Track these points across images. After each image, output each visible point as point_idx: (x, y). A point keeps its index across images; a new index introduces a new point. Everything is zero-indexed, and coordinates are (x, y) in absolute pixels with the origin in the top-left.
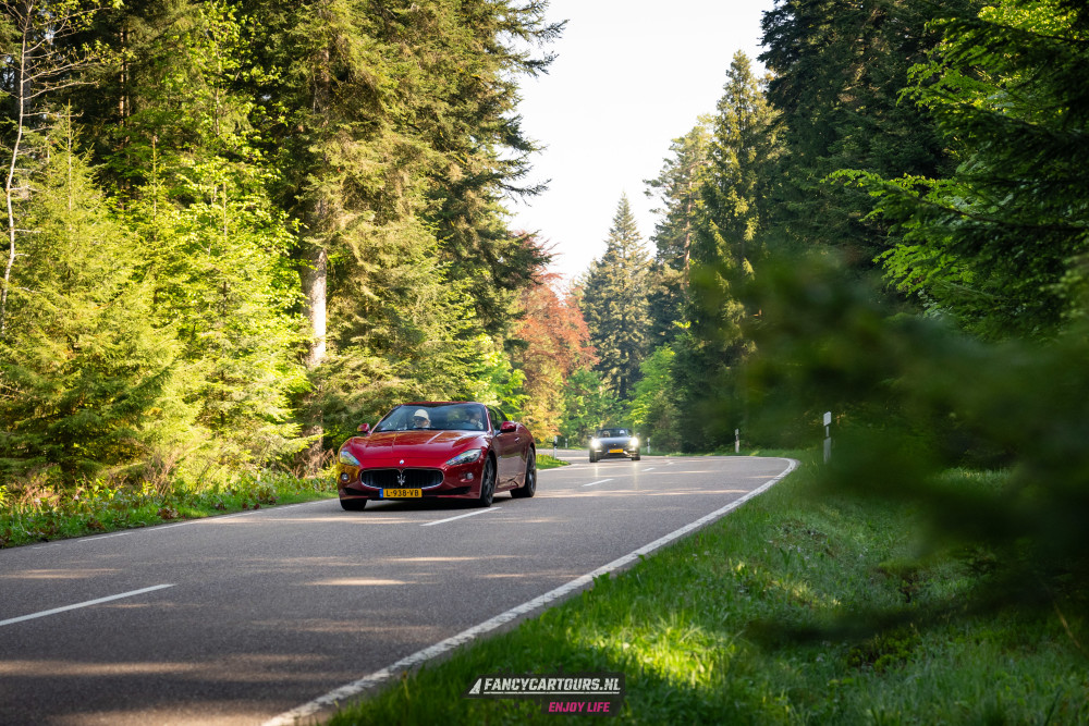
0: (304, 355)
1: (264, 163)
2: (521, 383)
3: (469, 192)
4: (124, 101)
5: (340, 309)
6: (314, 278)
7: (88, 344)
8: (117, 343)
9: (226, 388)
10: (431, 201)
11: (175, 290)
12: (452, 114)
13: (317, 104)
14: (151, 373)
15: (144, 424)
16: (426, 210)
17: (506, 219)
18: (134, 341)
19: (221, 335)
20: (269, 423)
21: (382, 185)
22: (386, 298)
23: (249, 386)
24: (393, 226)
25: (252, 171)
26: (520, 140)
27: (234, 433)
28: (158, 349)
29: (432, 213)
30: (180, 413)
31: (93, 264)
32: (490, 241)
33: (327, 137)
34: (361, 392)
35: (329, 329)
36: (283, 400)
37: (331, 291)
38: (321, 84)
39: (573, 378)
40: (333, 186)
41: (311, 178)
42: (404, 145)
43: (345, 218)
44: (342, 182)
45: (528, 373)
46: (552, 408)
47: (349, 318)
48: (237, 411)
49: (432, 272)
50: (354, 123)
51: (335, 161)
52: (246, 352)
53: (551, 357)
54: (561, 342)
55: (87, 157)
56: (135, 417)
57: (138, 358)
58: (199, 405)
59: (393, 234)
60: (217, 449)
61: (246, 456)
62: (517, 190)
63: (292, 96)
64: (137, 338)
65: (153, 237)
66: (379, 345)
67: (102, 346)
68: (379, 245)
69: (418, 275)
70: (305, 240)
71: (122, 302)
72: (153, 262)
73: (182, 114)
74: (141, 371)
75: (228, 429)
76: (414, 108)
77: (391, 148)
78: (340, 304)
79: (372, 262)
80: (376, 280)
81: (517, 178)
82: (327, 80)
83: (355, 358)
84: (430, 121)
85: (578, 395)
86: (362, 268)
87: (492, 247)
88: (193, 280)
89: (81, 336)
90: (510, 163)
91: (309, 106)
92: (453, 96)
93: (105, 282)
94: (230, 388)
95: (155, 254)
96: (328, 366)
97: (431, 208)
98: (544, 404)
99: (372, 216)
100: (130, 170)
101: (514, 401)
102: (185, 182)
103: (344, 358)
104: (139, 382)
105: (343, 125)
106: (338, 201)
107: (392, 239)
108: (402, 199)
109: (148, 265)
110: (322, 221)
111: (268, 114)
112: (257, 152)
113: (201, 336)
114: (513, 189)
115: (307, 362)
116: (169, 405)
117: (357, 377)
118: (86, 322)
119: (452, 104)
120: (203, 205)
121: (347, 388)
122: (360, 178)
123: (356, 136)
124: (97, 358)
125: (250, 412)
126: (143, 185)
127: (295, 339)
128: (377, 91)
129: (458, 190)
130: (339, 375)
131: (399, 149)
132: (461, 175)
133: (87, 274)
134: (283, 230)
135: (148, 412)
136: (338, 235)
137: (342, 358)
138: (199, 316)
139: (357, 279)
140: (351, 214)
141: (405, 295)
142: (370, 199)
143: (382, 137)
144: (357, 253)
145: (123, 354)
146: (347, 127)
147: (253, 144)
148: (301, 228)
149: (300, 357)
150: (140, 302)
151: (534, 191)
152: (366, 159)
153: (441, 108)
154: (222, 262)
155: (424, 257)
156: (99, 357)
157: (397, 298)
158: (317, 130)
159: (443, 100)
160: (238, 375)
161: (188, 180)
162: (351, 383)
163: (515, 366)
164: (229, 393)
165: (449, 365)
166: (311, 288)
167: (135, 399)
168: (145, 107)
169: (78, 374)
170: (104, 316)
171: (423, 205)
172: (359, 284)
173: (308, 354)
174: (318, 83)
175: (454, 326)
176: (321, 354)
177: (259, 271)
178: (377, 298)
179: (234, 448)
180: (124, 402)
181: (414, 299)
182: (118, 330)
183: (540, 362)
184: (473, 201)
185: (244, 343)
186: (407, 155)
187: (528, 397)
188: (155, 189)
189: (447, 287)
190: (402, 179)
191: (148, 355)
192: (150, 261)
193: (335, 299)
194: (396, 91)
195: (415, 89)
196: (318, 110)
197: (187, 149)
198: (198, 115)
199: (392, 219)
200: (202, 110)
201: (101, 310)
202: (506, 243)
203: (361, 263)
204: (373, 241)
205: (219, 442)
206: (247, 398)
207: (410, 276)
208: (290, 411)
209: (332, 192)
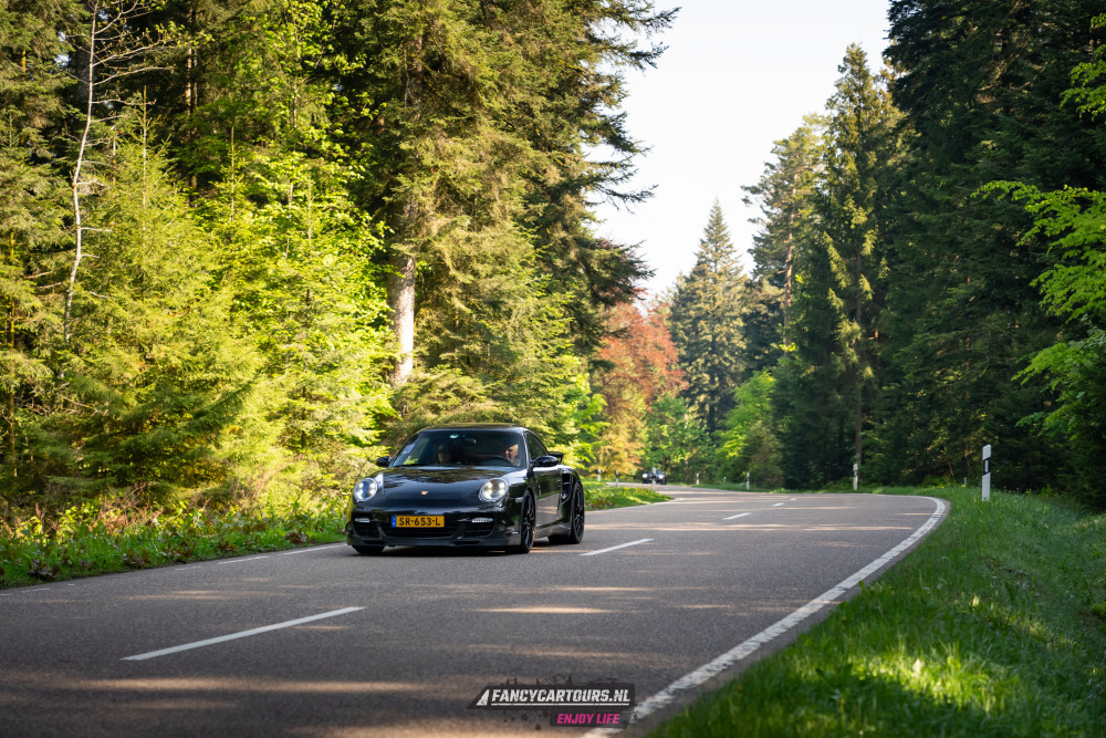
0: (389, 373)
1: (345, 159)
2: (600, 409)
3: (567, 196)
4: (192, 88)
5: (428, 322)
6: (401, 287)
7: (162, 355)
8: (194, 355)
9: (308, 406)
10: (531, 206)
11: (253, 299)
12: (551, 110)
13: (409, 97)
14: (231, 388)
15: (223, 444)
16: (526, 216)
17: (593, 226)
18: (213, 352)
19: (302, 346)
20: (353, 445)
21: (478, 187)
22: (478, 312)
23: (334, 404)
24: (489, 231)
25: (333, 168)
26: (624, 139)
27: (316, 455)
28: (239, 362)
29: (531, 219)
30: (261, 431)
31: (169, 267)
32: (589, 251)
33: (420, 133)
34: (450, 414)
35: (416, 344)
36: (369, 421)
37: (419, 303)
38: (413, 74)
39: (657, 405)
40: (424, 188)
41: (401, 178)
42: (503, 143)
43: (437, 223)
44: (435, 183)
45: (608, 397)
46: (633, 439)
47: (438, 332)
48: (320, 432)
49: (528, 285)
50: (449, 118)
51: (428, 160)
52: (331, 367)
53: (634, 381)
54: (645, 364)
55: (163, 150)
56: (213, 436)
57: (218, 371)
58: (281, 425)
59: (490, 241)
60: (299, 472)
61: (329, 480)
62: (619, 195)
63: (381, 87)
64: (217, 349)
65: (229, 238)
66: (470, 363)
67: (179, 357)
68: (474, 253)
69: (514, 287)
70: (394, 247)
71: (200, 310)
72: (230, 267)
73: (255, 104)
74: (220, 385)
75: (309, 451)
76: (515, 103)
77: (488, 146)
78: (428, 317)
79: (465, 272)
80: (468, 291)
81: (619, 182)
82: (420, 69)
83: (446, 377)
84: (526, 117)
85: (661, 423)
86: (454, 278)
87: (592, 257)
88: (274, 286)
89: (154, 346)
90: (613, 165)
91: (400, 98)
92: (552, 90)
93: (181, 287)
94: (313, 407)
95: (233, 258)
96: (415, 386)
97: (530, 213)
98: (625, 434)
99: (467, 220)
100: (201, 166)
101: (592, 428)
102: (258, 180)
103: (433, 377)
104: (218, 397)
105: (437, 121)
106: (429, 204)
107: (488, 247)
108: (499, 202)
109: (224, 270)
110: (412, 225)
111: (351, 106)
112: (338, 147)
113: (283, 348)
114: (615, 194)
115: (392, 380)
116: (251, 422)
117: (447, 397)
118: (161, 331)
119: (550, 98)
120: (278, 206)
121: (436, 409)
122: (454, 179)
123: (452, 132)
124: (172, 371)
125: (334, 433)
126: (220, 181)
127: (381, 354)
128: (476, 83)
129: (555, 194)
130: (427, 395)
131: (498, 147)
132: (558, 177)
133: (162, 278)
134: (366, 233)
135: (226, 430)
136: (429, 241)
137: (430, 377)
138: (279, 326)
139: (448, 290)
140: (443, 218)
141: (500, 308)
142: (463, 202)
143: (478, 133)
144: (449, 262)
145: (201, 367)
146: (442, 122)
147: (334, 139)
148: (387, 232)
149: (385, 373)
150: (218, 311)
151: (638, 198)
152: (460, 157)
153: (539, 102)
154: (306, 268)
155: (519, 267)
156: (174, 369)
157: (489, 310)
158: (409, 125)
159: (540, 94)
160: (322, 391)
161: (263, 178)
162: (440, 404)
163: (595, 390)
164: (310, 411)
165: (545, 386)
166: (397, 299)
167: (215, 416)
168: (214, 96)
169: (152, 387)
170: (180, 324)
171: (520, 210)
172: (450, 295)
173: (394, 371)
174: (410, 72)
175: (553, 345)
176: (408, 370)
177: (346, 279)
178: (469, 311)
179: (316, 472)
180: (202, 419)
181: (509, 314)
182: (196, 341)
183: (621, 386)
184: (571, 206)
185: (328, 357)
186: (505, 154)
187: (608, 424)
188: (233, 186)
189: (544, 301)
190: (499, 180)
191: (228, 369)
192: (227, 265)
193: (423, 311)
194: (497, 84)
195: (517, 82)
196: (410, 103)
197: (259, 143)
198: (273, 106)
199: (487, 225)
200: (278, 100)
201: (177, 318)
202: (607, 253)
203: (453, 272)
204: (467, 249)
205: (301, 465)
206: (330, 418)
207: (506, 287)
208: (377, 433)
209: (424, 194)
